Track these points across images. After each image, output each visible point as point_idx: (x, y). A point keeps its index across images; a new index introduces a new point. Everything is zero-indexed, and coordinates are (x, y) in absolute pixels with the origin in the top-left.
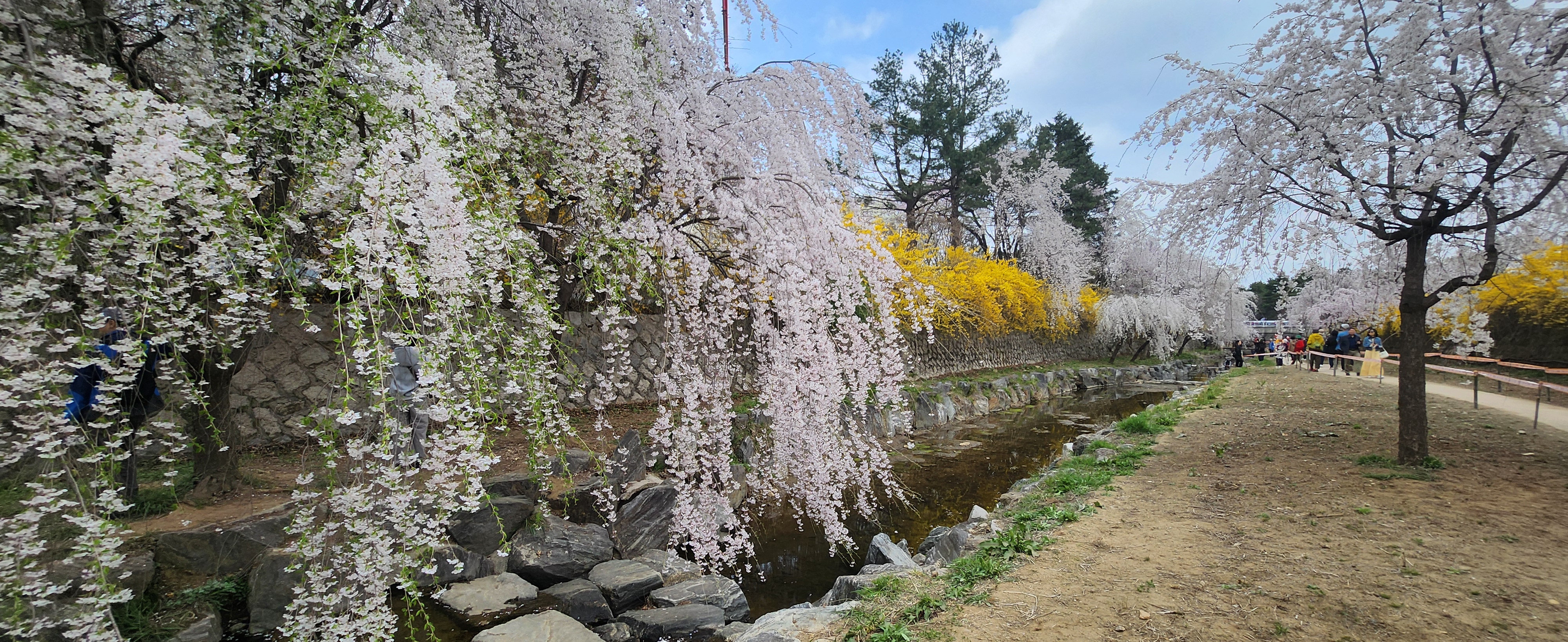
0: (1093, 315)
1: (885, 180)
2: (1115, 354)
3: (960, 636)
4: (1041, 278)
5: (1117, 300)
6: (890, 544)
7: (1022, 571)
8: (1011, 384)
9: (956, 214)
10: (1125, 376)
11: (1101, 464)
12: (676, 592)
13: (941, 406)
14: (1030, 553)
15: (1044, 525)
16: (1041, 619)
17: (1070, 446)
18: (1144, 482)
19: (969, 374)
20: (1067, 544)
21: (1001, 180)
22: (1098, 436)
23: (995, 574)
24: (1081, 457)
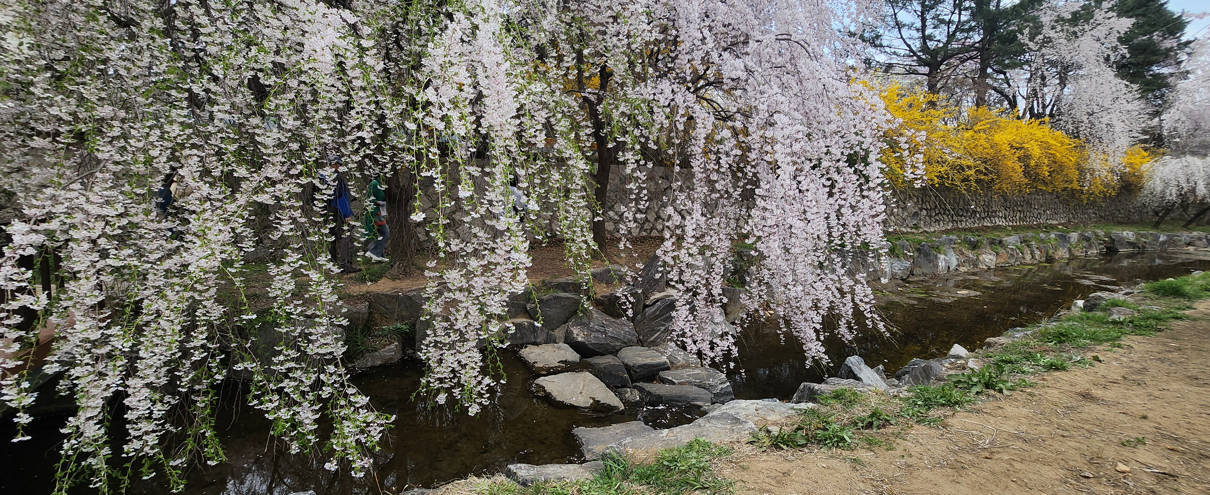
0: (1141, 177)
1: (909, 46)
2: (1162, 218)
3: (902, 448)
4: (1078, 137)
5: (1174, 161)
6: (863, 366)
7: (989, 406)
8: (1025, 241)
9: (983, 74)
10: (1171, 242)
11: (1114, 322)
12: (678, 375)
13: (942, 256)
14: (1001, 391)
15: (1026, 369)
16: (994, 450)
17: (1080, 303)
18: (1164, 344)
19: (977, 229)
20: (1047, 390)
21: (1041, 37)
22: (1119, 296)
23: (956, 403)
24: (1090, 314)
